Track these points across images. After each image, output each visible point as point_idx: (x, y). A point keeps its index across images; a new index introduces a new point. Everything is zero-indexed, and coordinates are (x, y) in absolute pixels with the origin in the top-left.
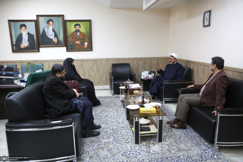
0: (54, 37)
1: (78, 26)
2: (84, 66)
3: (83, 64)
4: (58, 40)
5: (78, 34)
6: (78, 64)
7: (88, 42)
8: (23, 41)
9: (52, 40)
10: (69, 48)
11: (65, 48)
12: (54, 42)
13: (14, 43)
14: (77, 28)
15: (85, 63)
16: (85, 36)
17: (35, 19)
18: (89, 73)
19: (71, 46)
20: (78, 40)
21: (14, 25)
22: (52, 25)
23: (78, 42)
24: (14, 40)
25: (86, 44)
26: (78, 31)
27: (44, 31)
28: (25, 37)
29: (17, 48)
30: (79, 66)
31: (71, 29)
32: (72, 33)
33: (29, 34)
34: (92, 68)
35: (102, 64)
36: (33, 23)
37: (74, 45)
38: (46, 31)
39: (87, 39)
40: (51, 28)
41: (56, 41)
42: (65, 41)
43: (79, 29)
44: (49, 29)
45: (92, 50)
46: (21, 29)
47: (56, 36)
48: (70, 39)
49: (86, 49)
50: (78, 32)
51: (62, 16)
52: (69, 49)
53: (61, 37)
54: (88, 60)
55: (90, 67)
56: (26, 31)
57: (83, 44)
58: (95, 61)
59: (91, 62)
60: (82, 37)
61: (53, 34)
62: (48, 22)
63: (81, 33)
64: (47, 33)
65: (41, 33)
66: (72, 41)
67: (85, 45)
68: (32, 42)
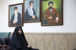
0: (33, 14)
1: (51, 4)
2: (55, 39)
3: (54, 38)
6: (50, 37)
7: (59, 16)
8: (15, 19)
9: (31, 16)
10: (43, 22)
11: (40, 23)
12: (33, 18)
13: (10, 20)
14: (50, 5)
15: (55, 36)
16: (57, 11)
18: (59, 47)
19: (44, 21)
21: (11, 8)
22: (32, 5)
24: (10, 18)
25: (57, 18)
26: (51, 8)
27: (27, 10)
28: (16, 16)
29: (11, 24)
30: (51, 39)
32: (46, 10)
34: (62, 43)
35: (72, 38)
36: (21, 5)
37: (47, 20)
38: (28, 11)
39: (58, 14)
40: (31, 8)
41: (35, 18)
42: (40, 17)
43: (52, 6)
44: (30, 8)
45: (62, 25)
46: (14, 10)
47: (34, 13)
48: (44, 15)
49: (57, 23)
50: (51, 9)
52: (43, 24)
53: (38, 14)
54: (58, 34)
55: (60, 40)
56: (17, 11)
57: (54, 19)
58: (66, 35)
59: (61, 36)
60: (54, 13)
61: (33, 12)
62: (30, 3)
63: (53, 9)
64: (29, 12)
65: (25, 12)
66: (46, 17)
67: (56, 20)
68: (19, 19)
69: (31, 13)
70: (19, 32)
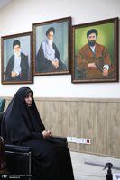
0: (54, 57)
2: (101, 112)
3: (100, 109)
4: (60, 63)
5: (93, 49)
7: (110, 63)
8: (15, 67)
9: (51, 62)
12: (53, 67)
13: (5, 70)
14: (91, 37)
15: (103, 106)
16: (105, 51)
17: (31, 30)
18: (111, 128)
19: (79, 72)
20: (92, 59)
21: (7, 43)
22: (52, 38)
23: (91, 65)
24: (5, 66)
25: (106, 67)
26: (92, 43)
29: (8, 78)
31: (82, 40)
32: (82, 48)
33: (22, 54)
34: (116, 120)
37: (84, 70)
39: (108, 58)
41: (57, 65)
42: (70, 64)
43: (94, 39)
44: (48, 44)
45: (117, 81)
46: (14, 48)
48: (78, 60)
49: (105, 78)
50: (93, 45)
51: (69, 19)
52: (76, 78)
53: (65, 58)
54: (108, 101)
56: (20, 50)
57: (100, 68)
60: (100, 55)
61: (54, 52)
62: (47, 33)
63: (98, 46)
64: (45, 52)
66: (82, 63)
67: (104, 71)
68: (25, 68)
69: (50, 55)
70: (26, 100)
